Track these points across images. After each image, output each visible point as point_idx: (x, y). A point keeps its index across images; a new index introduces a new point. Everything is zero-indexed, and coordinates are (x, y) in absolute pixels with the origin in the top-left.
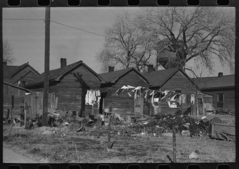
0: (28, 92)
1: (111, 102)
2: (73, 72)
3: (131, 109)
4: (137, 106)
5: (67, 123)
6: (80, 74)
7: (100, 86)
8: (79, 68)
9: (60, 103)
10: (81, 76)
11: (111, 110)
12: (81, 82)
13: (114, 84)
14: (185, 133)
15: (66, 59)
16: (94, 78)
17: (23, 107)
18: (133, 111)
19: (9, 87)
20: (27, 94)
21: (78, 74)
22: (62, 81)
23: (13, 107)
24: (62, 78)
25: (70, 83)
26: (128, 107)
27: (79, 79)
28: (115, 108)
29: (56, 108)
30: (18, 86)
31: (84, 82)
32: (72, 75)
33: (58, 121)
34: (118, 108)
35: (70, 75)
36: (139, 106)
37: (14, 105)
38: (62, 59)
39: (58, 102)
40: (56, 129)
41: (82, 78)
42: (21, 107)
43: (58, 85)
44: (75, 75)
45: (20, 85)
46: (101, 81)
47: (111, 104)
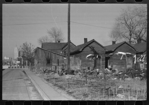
0: (65, 57)
1: (112, 62)
2: (89, 46)
3: (125, 66)
4: (128, 64)
5: (80, 73)
6: (93, 47)
7: (105, 53)
8: (93, 43)
9: (83, 63)
10: (94, 47)
11: (112, 67)
12: (93, 51)
13: (113, 52)
14: (137, 78)
15: (87, 39)
16: (101, 49)
17: (63, 65)
18: (126, 67)
19: (56, 55)
20: (65, 58)
21: (92, 46)
22: (83, 51)
23: (58, 65)
24: (83, 49)
25: (88, 52)
26: (123, 65)
27: (93, 49)
28: (115, 65)
29: (80, 65)
30: (60, 54)
31: (95, 51)
32: (89, 48)
33: (76, 72)
34: (116, 65)
35: (87, 47)
36: (130, 64)
37: (59, 64)
38: (85, 39)
39: (82, 62)
40: (73, 76)
41: (94, 49)
42: (62, 65)
43: (81, 53)
44: (90, 48)
45: (62, 54)
46: (105, 50)
47: (112, 63)
